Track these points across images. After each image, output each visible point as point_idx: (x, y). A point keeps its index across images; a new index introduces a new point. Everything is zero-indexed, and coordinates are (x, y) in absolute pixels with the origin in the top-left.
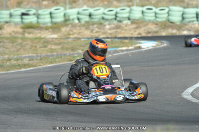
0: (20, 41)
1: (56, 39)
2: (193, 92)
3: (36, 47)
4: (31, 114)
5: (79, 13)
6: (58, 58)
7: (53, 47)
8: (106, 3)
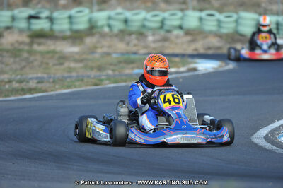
0: (25, 55)
1: (77, 53)
2: (267, 135)
3: (47, 64)
4: (35, 159)
5: (110, 18)
6: (79, 80)
7: (72, 65)
8: (149, 4)
